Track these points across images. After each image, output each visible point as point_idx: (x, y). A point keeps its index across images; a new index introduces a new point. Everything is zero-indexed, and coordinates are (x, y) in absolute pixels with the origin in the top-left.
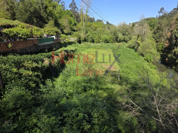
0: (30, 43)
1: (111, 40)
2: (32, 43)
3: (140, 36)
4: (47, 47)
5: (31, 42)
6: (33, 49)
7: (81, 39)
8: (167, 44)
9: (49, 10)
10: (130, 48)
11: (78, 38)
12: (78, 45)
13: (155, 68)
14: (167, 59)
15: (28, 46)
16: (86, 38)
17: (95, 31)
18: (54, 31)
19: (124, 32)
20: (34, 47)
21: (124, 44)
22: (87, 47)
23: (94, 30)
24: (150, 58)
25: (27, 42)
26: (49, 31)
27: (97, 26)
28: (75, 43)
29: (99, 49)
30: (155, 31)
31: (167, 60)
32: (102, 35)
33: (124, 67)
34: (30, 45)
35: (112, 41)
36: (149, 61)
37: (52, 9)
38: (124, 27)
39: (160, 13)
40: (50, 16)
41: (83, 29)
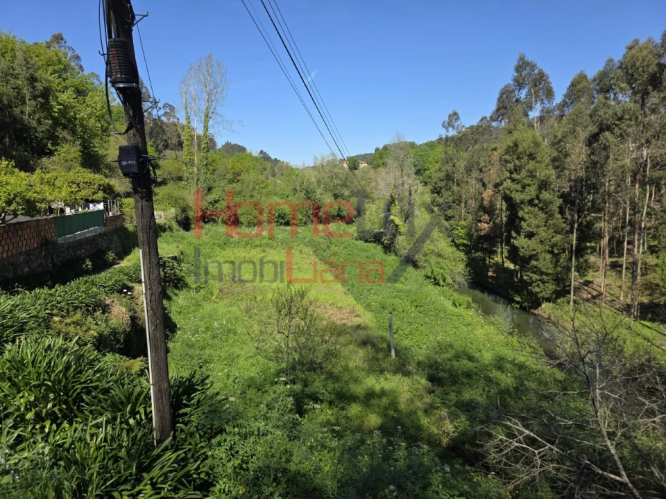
0: (31, 236)
1: (300, 216)
2: (35, 234)
3: (397, 202)
4: (83, 251)
5: (32, 230)
6: (39, 260)
7: (191, 214)
8: (486, 225)
9: (60, 104)
10: (366, 241)
11: (179, 211)
12: (183, 238)
13: (468, 302)
14: (490, 274)
15: (24, 249)
16: (207, 208)
17: (235, 185)
18: (96, 186)
19: (335, 187)
20: (43, 253)
21: (342, 228)
22: (220, 242)
23: (231, 181)
24: (442, 271)
25: (20, 233)
26: (74, 186)
27: (242, 168)
28: (170, 228)
29: (267, 249)
30: (436, 183)
31: (492, 277)
32: (264, 199)
33: (374, 307)
34: (29, 243)
35: (301, 220)
36: (441, 282)
37: (72, 100)
38: (336, 170)
39: (447, 129)
40: (65, 127)
41: (196, 178)
